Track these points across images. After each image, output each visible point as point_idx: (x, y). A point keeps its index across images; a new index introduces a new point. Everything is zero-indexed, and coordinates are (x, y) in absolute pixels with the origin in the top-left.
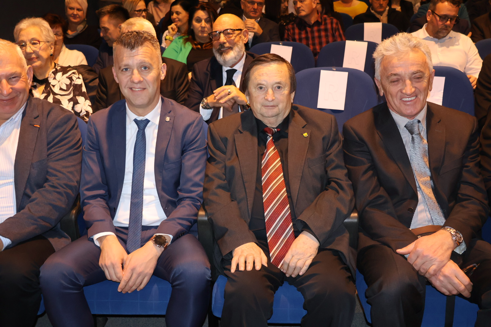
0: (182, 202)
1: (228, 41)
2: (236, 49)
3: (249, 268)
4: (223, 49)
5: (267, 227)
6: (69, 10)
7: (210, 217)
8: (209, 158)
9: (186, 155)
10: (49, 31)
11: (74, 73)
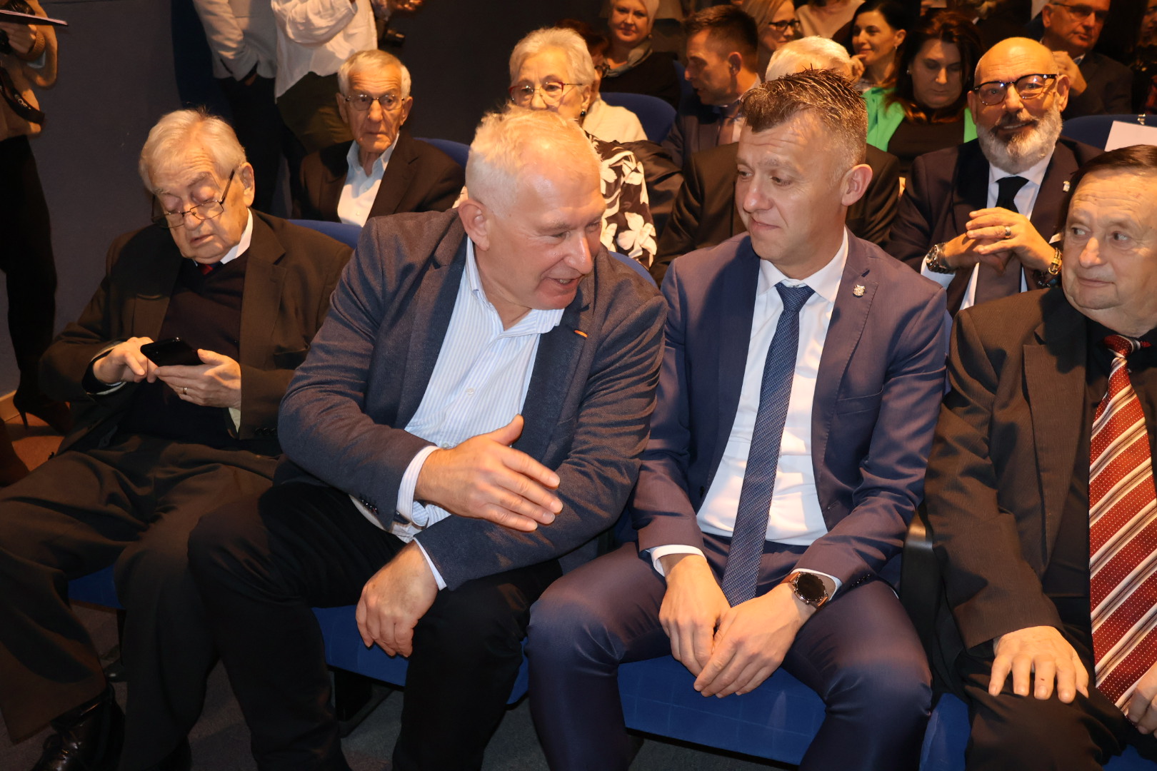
0: (870, 498)
1: (1025, 106)
2: (1045, 125)
3: (1043, 692)
4: (1011, 127)
5: (1095, 593)
6: (616, 13)
7: (939, 543)
8: (949, 393)
9: (896, 383)
10: (586, 60)
11: (626, 158)
